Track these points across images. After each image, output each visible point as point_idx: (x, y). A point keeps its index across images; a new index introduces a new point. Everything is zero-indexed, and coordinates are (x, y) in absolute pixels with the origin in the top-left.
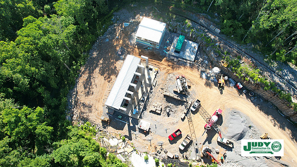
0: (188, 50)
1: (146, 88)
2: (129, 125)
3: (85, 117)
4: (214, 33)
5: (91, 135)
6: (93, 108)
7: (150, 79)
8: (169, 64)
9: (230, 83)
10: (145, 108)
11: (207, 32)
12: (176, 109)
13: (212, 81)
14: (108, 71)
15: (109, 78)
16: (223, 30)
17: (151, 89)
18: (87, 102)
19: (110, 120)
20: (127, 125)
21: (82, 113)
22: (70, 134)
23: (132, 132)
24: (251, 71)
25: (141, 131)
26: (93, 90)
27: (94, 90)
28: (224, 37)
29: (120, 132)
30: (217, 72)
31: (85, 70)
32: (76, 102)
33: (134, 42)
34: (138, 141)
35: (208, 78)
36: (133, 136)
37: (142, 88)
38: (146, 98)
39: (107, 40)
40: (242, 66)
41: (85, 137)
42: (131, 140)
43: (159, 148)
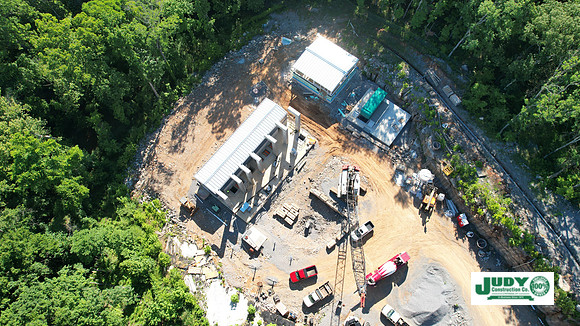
0: (386, 121)
1: (281, 170)
2: (227, 228)
3: (156, 189)
4: (447, 103)
5: (155, 226)
6: (174, 177)
7: (293, 156)
8: (340, 137)
9: (446, 208)
10: (267, 207)
11: (434, 97)
12: (324, 226)
13: (412, 194)
14: (224, 118)
15: (221, 131)
16: (466, 102)
17: (291, 174)
18: (168, 165)
19: (197, 209)
20: (223, 227)
21: (153, 180)
22: (120, 212)
23: (229, 243)
24: (494, 198)
25: (246, 246)
26: (186, 145)
27: (188, 145)
28: (464, 115)
29: (206, 235)
30: (426, 179)
31: (184, 106)
32: (150, 158)
33: (289, 77)
34: (233, 264)
35: (405, 186)
36: (227, 252)
37: (274, 168)
38: (274, 187)
39: (242, 61)
40: (479, 183)
41: (144, 225)
42: (221, 256)
43: (266, 289)
